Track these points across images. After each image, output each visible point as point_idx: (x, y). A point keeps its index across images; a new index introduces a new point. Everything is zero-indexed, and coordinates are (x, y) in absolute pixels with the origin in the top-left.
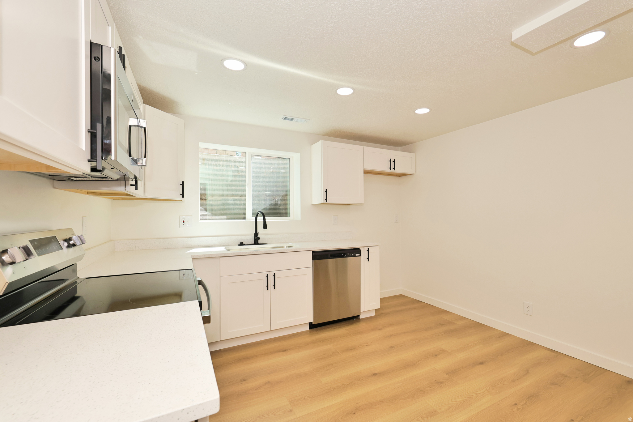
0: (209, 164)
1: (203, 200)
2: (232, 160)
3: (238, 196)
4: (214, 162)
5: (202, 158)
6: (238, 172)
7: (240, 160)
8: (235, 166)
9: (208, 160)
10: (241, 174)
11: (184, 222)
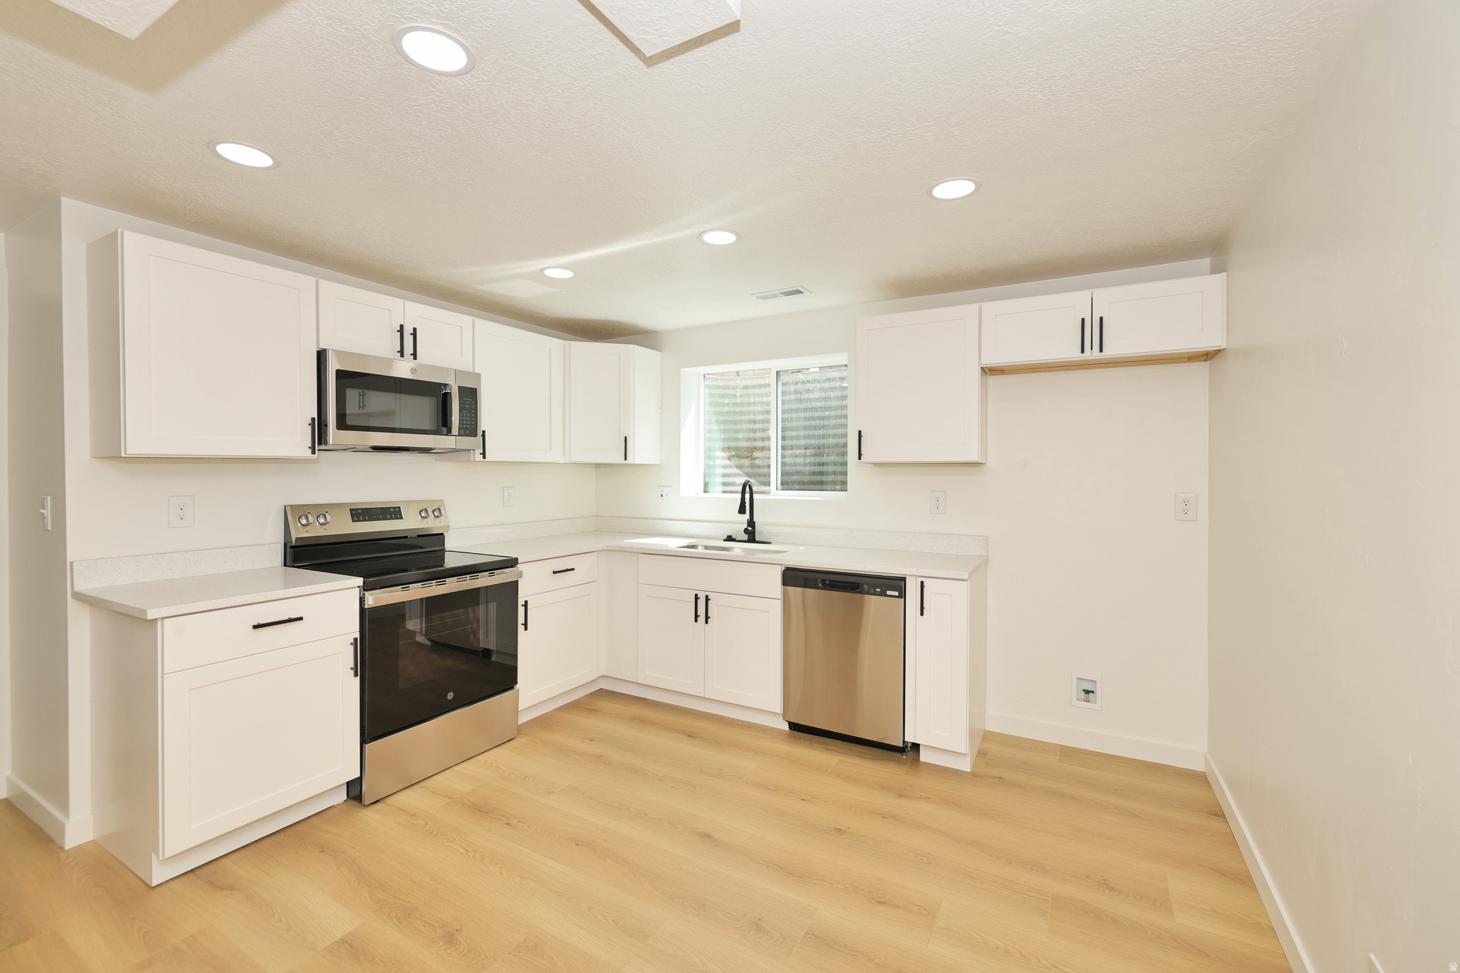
0: (754, 395)
1: (742, 458)
2: (791, 381)
3: (801, 449)
4: (763, 389)
5: (742, 385)
6: (802, 402)
7: (804, 379)
8: (796, 392)
9: (754, 387)
10: (806, 404)
11: (662, 495)
